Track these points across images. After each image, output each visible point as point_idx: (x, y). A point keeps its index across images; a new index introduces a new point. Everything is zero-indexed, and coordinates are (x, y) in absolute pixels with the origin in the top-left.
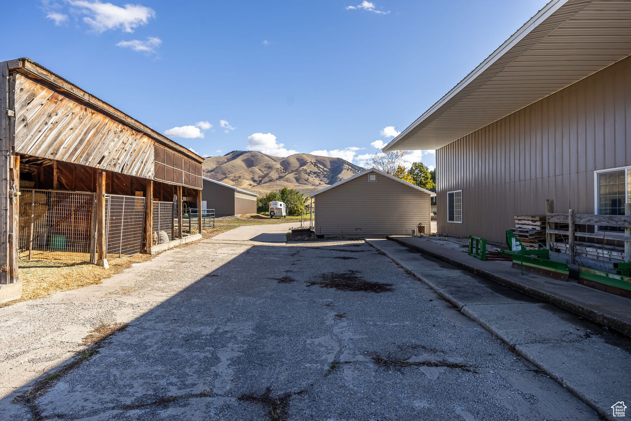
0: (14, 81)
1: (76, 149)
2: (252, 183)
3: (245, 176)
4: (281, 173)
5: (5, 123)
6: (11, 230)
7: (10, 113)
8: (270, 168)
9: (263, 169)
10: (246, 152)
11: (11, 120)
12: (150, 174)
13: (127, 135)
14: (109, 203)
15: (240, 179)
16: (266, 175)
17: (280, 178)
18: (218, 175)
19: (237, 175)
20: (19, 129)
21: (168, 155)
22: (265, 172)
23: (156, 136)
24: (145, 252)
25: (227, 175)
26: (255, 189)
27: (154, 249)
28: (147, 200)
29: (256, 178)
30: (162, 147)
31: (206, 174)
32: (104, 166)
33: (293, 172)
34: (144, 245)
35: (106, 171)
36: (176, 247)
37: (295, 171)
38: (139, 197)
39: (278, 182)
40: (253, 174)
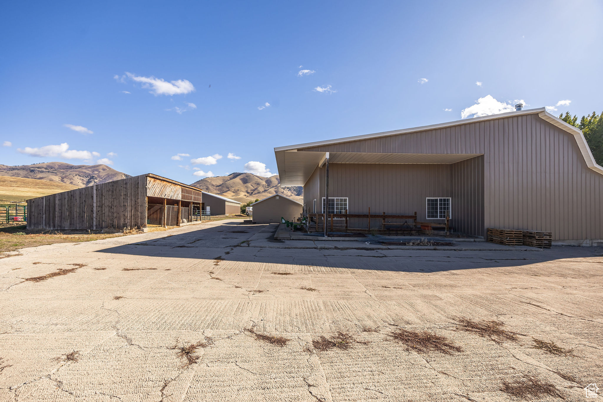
0: (147, 179)
1: (159, 193)
2: (246, 194)
3: (242, 189)
4: (266, 187)
5: (145, 189)
6: (146, 215)
7: (146, 187)
8: (258, 184)
9: (254, 185)
10: (242, 174)
11: (146, 189)
12: (180, 198)
13: (173, 186)
14: (167, 208)
15: (238, 191)
16: (256, 189)
17: (265, 191)
18: (224, 188)
19: (236, 189)
20: (148, 190)
21: (186, 190)
22: (255, 187)
23: (182, 185)
24: (178, 226)
25: (229, 189)
26: (248, 198)
27: (181, 225)
28: (178, 207)
29: (249, 191)
30: (184, 188)
31: (216, 188)
32: (166, 197)
33: (273, 187)
34: (177, 223)
35: (166, 198)
36: (190, 225)
37: (275, 186)
38: (176, 206)
39: (264, 194)
40: (247, 188)
